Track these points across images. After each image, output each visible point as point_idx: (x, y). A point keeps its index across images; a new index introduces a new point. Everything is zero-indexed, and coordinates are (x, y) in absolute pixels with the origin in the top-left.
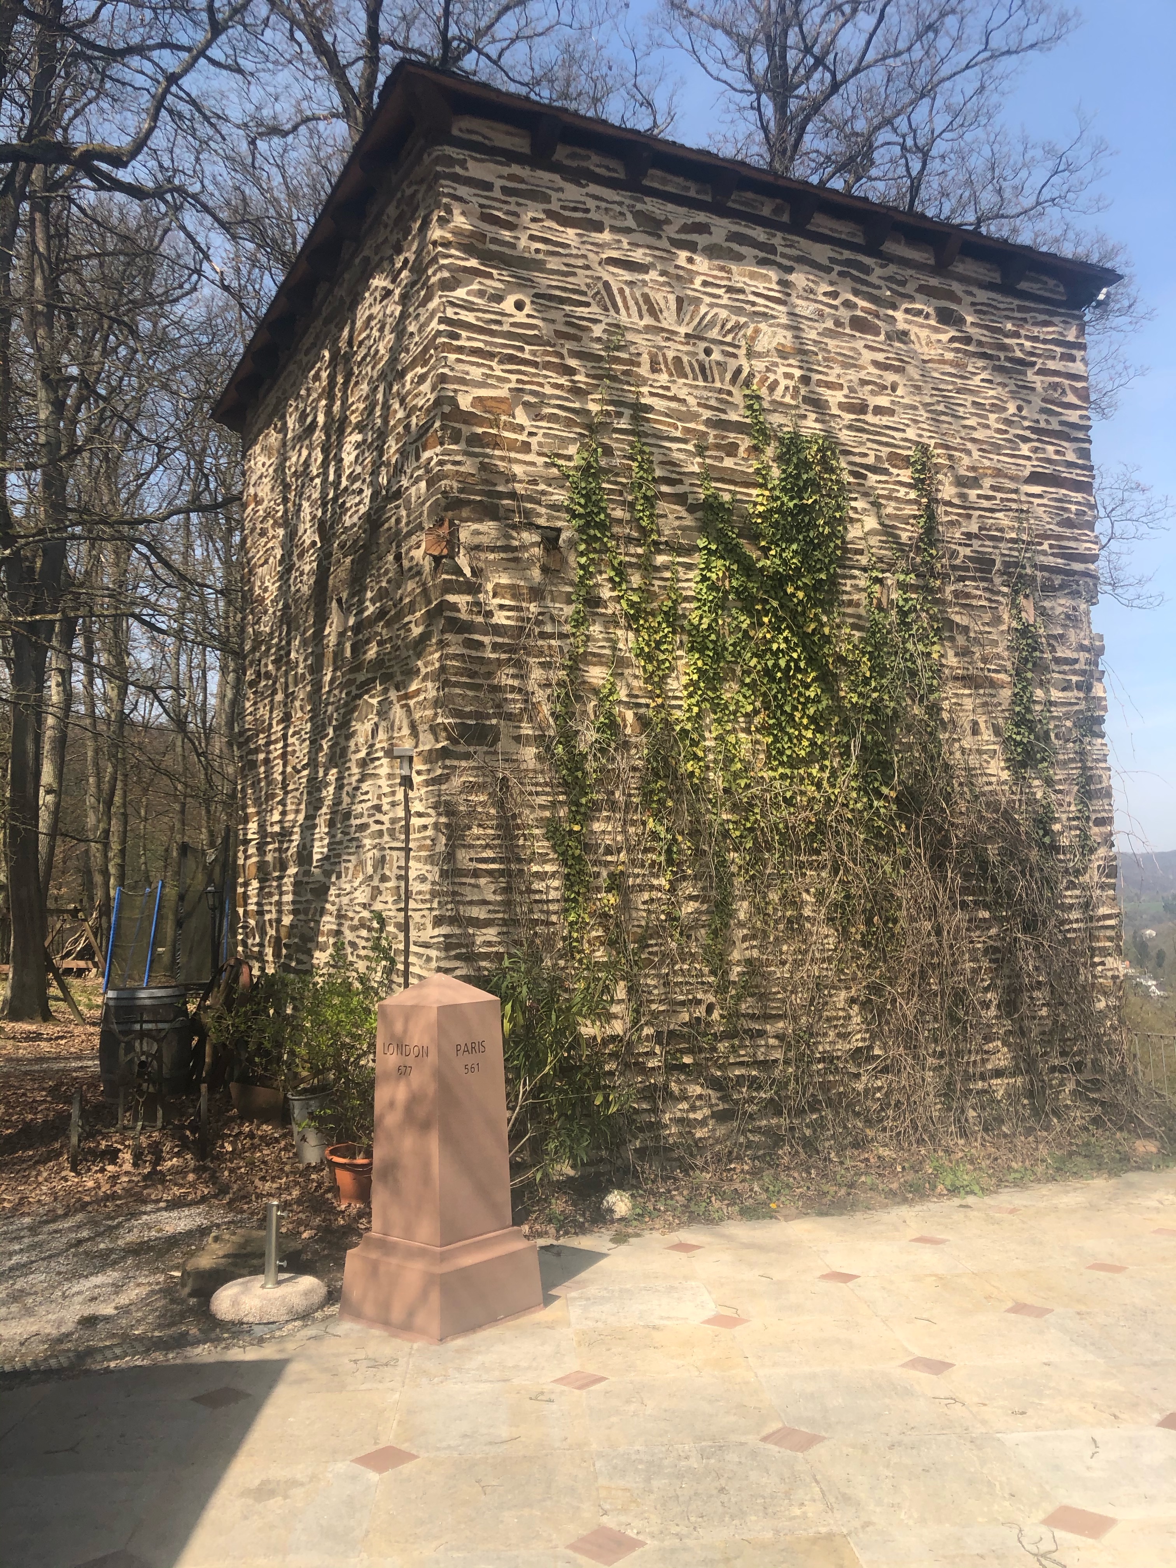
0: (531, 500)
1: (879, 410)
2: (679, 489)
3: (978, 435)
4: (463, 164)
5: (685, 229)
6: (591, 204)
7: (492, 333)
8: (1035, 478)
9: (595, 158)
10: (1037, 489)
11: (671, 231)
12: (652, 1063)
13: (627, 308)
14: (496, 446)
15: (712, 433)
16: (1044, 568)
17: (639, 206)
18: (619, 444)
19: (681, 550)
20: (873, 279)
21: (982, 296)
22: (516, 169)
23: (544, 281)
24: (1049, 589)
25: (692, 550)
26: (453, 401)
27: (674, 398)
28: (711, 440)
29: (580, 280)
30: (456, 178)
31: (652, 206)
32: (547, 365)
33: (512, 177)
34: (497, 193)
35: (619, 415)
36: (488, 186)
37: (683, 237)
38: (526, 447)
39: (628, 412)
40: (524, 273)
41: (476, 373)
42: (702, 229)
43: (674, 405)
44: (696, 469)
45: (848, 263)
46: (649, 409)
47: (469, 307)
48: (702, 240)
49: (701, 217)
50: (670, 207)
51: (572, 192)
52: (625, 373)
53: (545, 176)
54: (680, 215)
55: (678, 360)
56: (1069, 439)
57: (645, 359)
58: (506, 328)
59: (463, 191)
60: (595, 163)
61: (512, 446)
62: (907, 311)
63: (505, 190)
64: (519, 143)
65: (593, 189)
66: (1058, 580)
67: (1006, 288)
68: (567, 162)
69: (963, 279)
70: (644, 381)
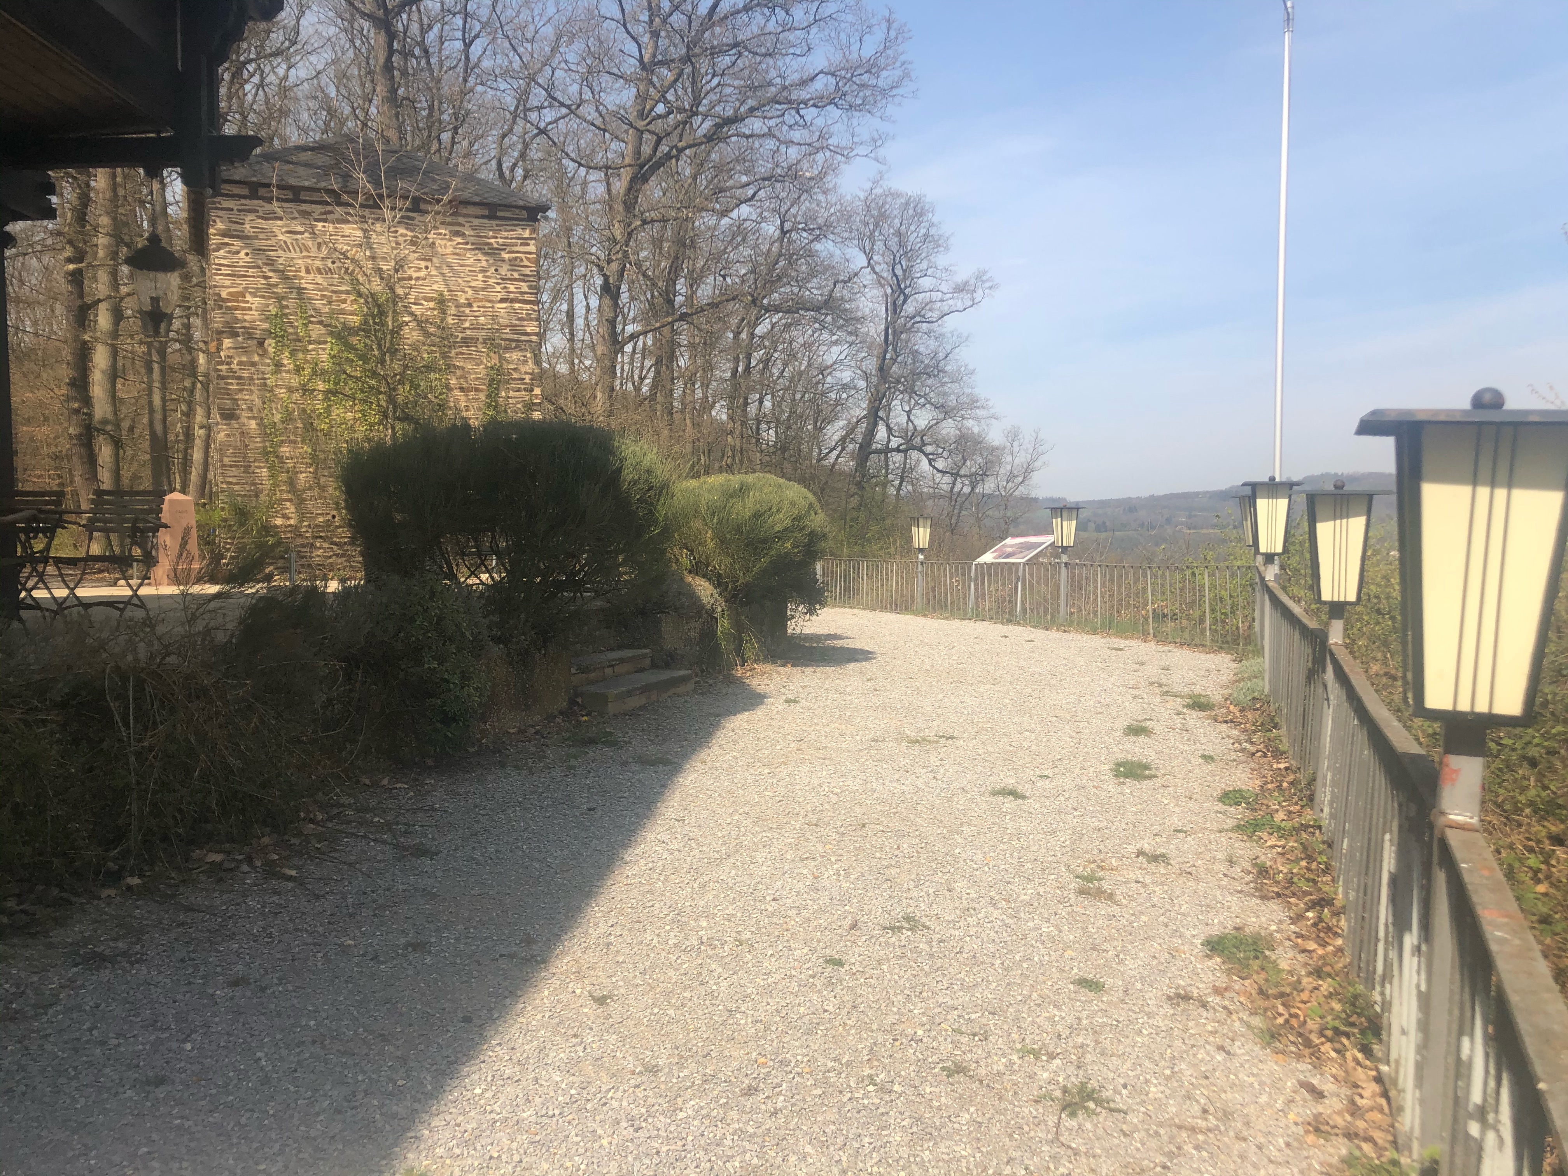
0: (253, 328)
1: (418, 279)
2: (320, 319)
3: (473, 284)
4: (219, 203)
5: (321, 214)
6: (276, 210)
7: (235, 266)
8: (502, 301)
9: (277, 192)
10: (504, 305)
11: (316, 216)
12: (307, 535)
13: (295, 250)
14: (235, 309)
15: (334, 295)
16: (506, 340)
17: (299, 208)
18: (292, 303)
19: (320, 343)
20: (416, 222)
21: (476, 222)
22: (243, 201)
23: (257, 243)
24: (507, 349)
25: (325, 343)
26: (219, 295)
27: (317, 283)
28: (334, 298)
29: (273, 242)
30: (217, 208)
31: (305, 207)
32: (259, 277)
33: (242, 205)
34: (235, 212)
35: (291, 292)
36: (232, 210)
37: (322, 217)
38: (250, 309)
39: (295, 291)
40: (249, 241)
41: (228, 283)
42: (331, 212)
43: (316, 286)
44: (327, 310)
45: (404, 217)
46: (305, 289)
47: (224, 258)
48: (330, 217)
49: (330, 208)
50: (313, 206)
51: (269, 206)
52: (295, 276)
53: (256, 202)
54: (318, 208)
55: (318, 268)
56: (524, 281)
57: (303, 269)
58: (241, 264)
59: (220, 213)
60: (278, 194)
61: (243, 309)
62: (434, 234)
63: (239, 210)
64: (245, 191)
65: (278, 204)
66: (514, 345)
67: (492, 217)
68: (265, 195)
69: (465, 216)
70: (302, 278)
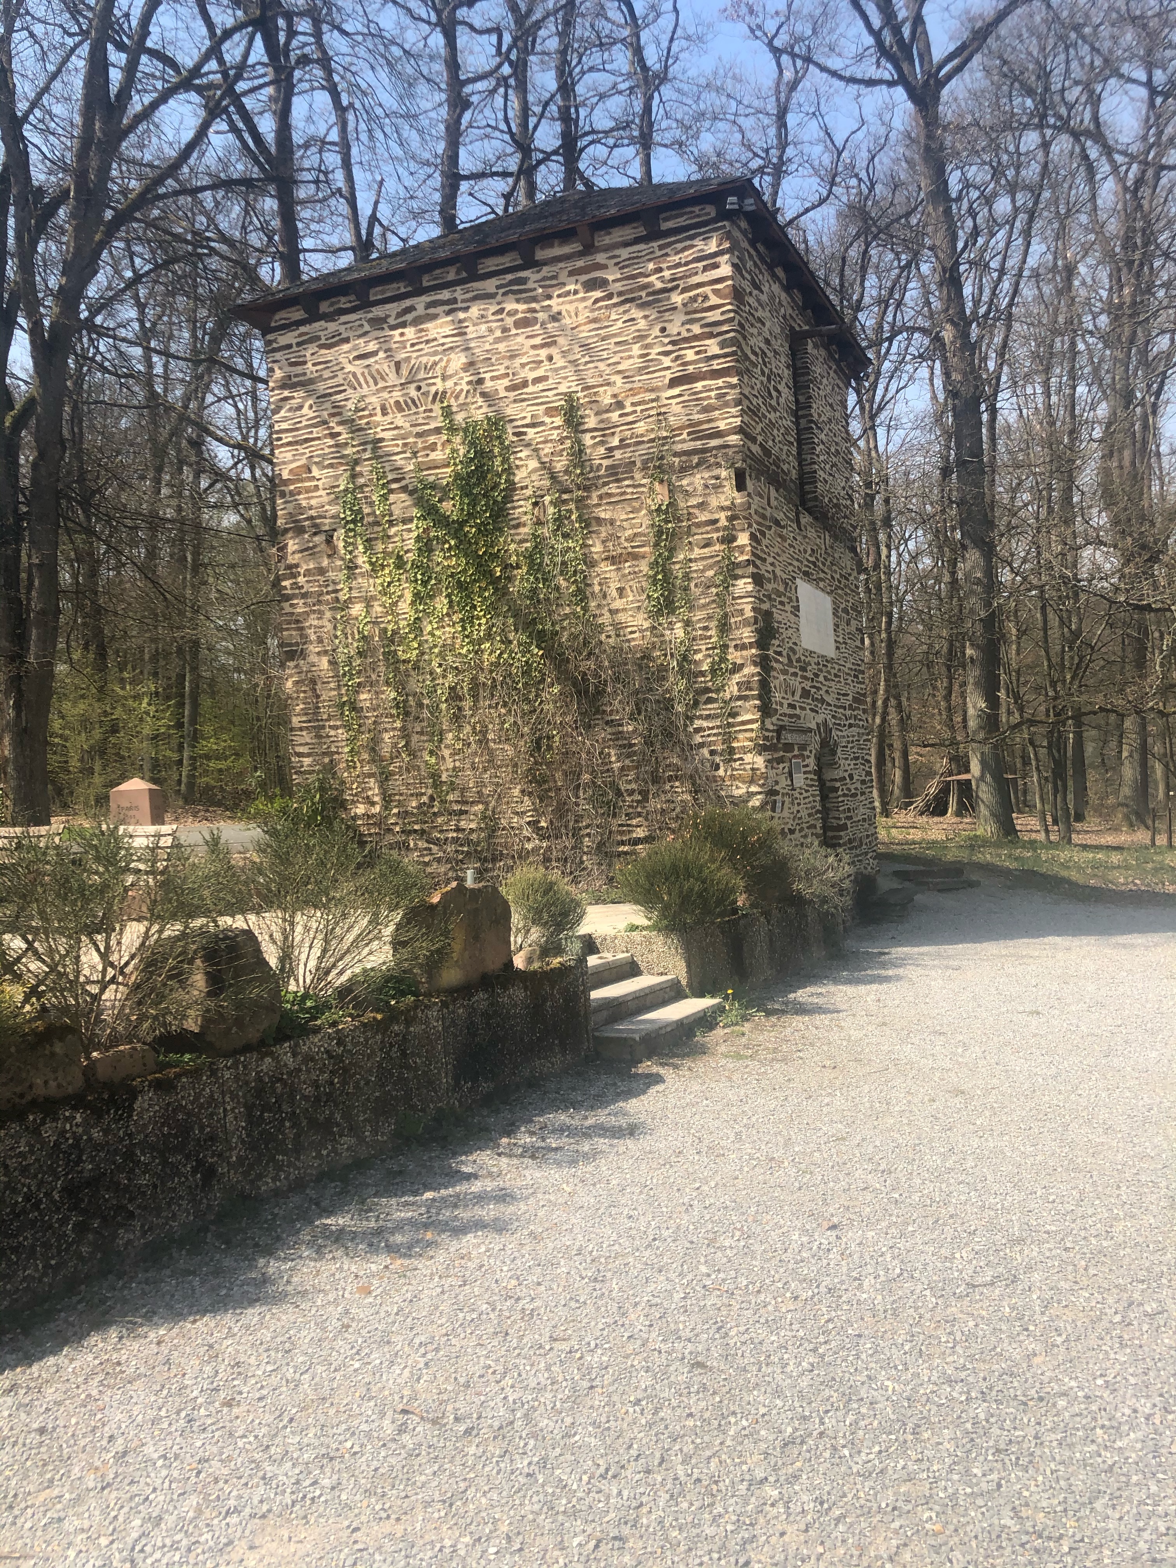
0: (320, 517)
1: (537, 381)
2: (403, 483)
3: (623, 366)
4: (279, 340)
5: (399, 315)
6: (342, 329)
7: (297, 429)
8: (675, 382)
9: (343, 299)
10: (676, 391)
11: (392, 321)
12: (398, 829)
13: (367, 383)
14: (299, 493)
15: (419, 440)
16: (682, 454)
17: (370, 315)
18: (366, 467)
19: (404, 521)
20: (530, 285)
21: (626, 253)
22: (303, 329)
23: (321, 387)
24: (684, 470)
25: (410, 519)
26: (280, 476)
27: (397, 428)
28: (420, 445)
29: (339, 379)
31: (378, 312)
32: (325, 436)
33: (301, 335)
34: (294, 348)
35: (365, 450)
36: (290, 346)
37: (400, 320)
38: (317, 488)
39: (369, 447)
40: (312, 387)
41: (290, 456)
42: (410, 309)
43: (395, 432)
44: (412, 467)
45: (512, 283)
46: (382, 440)
47: (287, 419)
48: (409, 317)
49: (408, 303)
50: (388, 306)
51: (332, 326)
52: (368, 423)
53: (316, 325)
54: (393, 308)
55: (397, 403)
56: (711, 335)
57: (378, 411)
58: (304, 423)
60: (344, 302)
61: (308, 490)
62: (559, 296)
63: (299, 344)
65: (344, 318)
66: (695, 460)
67: (649, 236)
68: (326, 310)
69: (606, 248)
70: (378, 424)
